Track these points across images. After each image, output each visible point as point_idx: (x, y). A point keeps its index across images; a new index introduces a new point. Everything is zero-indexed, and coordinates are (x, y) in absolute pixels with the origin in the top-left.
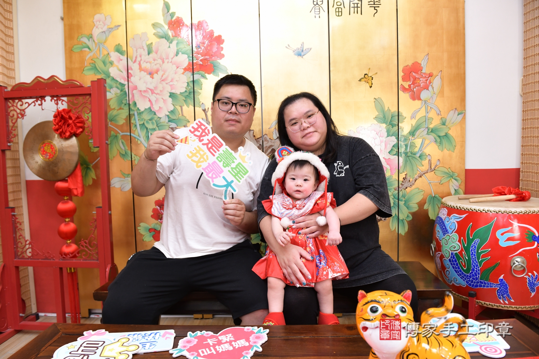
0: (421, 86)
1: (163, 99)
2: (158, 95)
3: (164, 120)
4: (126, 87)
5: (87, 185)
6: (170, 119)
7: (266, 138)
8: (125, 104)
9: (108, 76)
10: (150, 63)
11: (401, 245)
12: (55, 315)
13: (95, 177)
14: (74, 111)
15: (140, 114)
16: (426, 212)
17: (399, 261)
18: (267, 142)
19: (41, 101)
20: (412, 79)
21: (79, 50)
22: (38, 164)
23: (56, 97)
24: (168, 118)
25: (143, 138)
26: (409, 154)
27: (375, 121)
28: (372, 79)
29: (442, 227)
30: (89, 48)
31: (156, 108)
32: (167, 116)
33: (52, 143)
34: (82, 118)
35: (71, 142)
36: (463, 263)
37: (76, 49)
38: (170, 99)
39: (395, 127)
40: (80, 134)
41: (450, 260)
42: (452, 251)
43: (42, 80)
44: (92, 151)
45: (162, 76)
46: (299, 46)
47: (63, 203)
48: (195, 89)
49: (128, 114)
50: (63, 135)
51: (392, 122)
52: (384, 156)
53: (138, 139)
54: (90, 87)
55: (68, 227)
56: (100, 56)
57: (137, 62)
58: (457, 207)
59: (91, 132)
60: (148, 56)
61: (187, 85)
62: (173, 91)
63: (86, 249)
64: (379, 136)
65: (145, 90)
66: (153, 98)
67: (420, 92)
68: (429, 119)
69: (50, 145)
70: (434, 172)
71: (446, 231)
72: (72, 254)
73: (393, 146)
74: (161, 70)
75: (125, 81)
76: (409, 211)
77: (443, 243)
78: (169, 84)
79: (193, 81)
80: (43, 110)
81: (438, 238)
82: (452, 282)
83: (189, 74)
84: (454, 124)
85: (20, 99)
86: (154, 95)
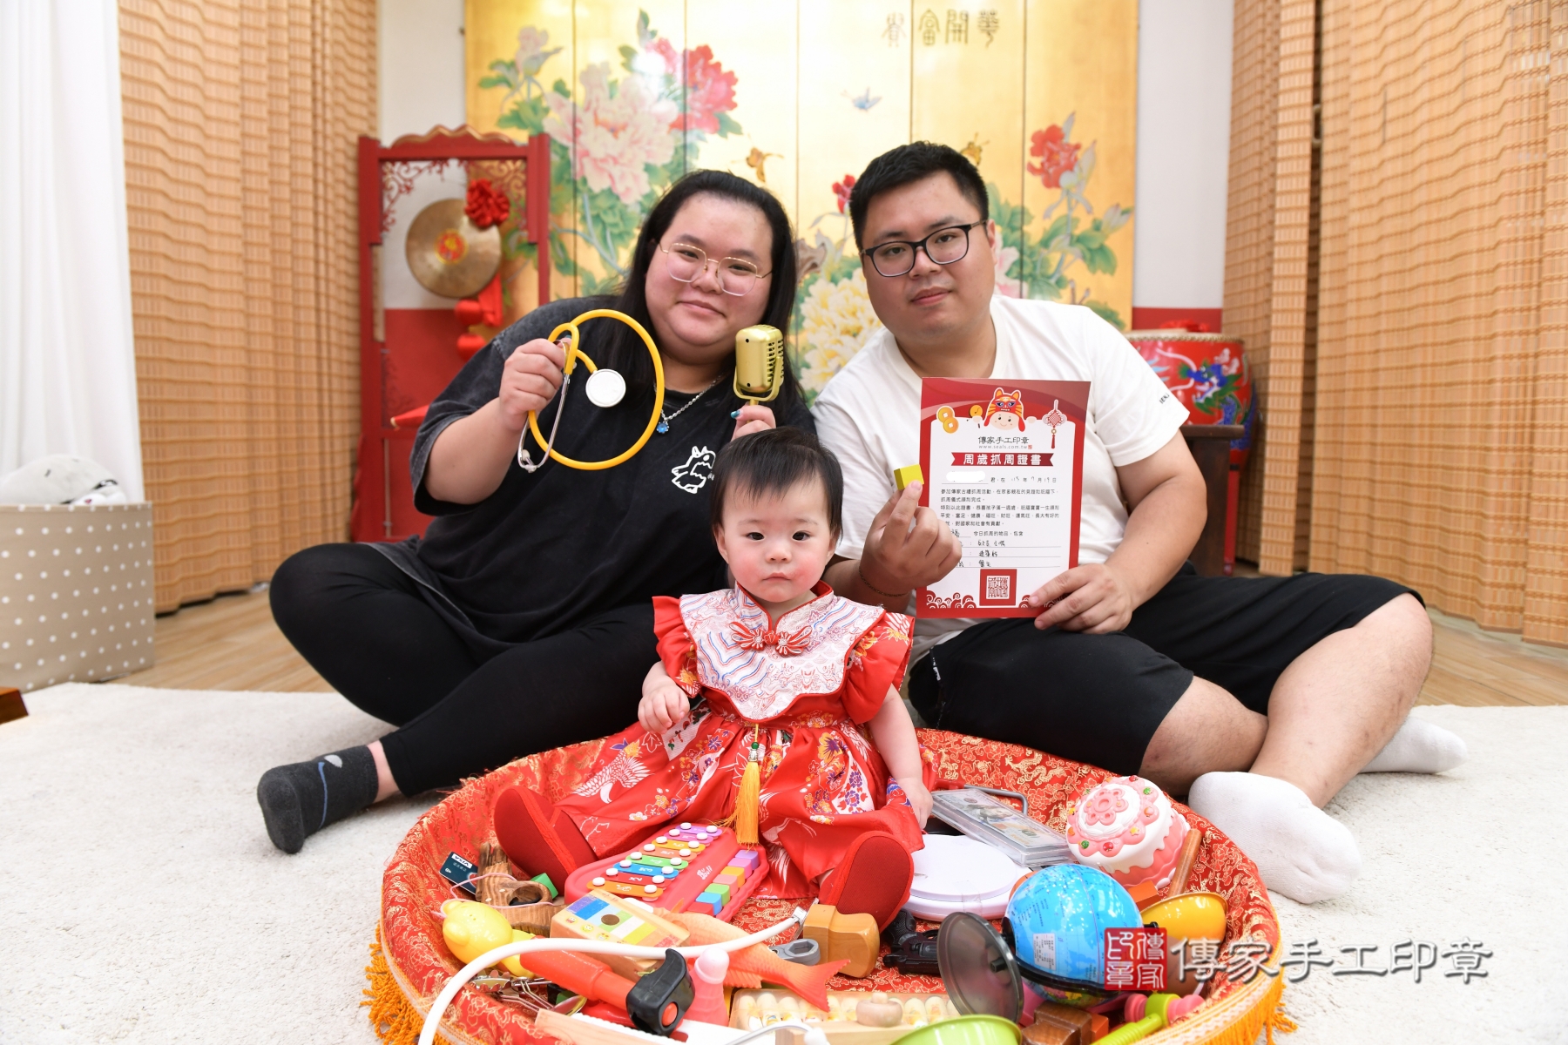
0: (1061, 165)
1: (632, 173)
2: (624, 167)
3: (635, 209)
4: (571, 152)
6: (643, 208)
8: (568, 181)
10: (613, 112)
15: (593, 197)
19: (441, 166)
20: (1046, 153)
22: (432, 270)
23: (467, 160)
25: (597, 238)
26: (1039, 278)
28: (981, 151)
30: (509, 84)
31: (620, 188)
33: (458, 233)
35: (490, 234)
38: (644, 176)
39: (1016, 232)
40: (505, 223)
43: (445, 132)
45: (633, 135)
46: (862, 93)
47: (468, 337)
48: (688, 158)
50: (478, 221)
51: (1013, 224)
53: (588, 241)
54: (526, 145)
56: (529, 98)
57: (592, 111)
60: (609, 100)
61: (675, 152)
62: (651, 161)
65: (603, 158)
66: (616, 171)
67: (1058, 174)
68: (1073, 219)
69: (455, 237)
73: (1013, 264)
74: (630, 126)
75: (569, 142)
78: (643, 149)
79: (684, 145)
80: (445, 180)
83: (680, 134)
84: (1114, 229)
85: (405, 161)
86: (618, 167)
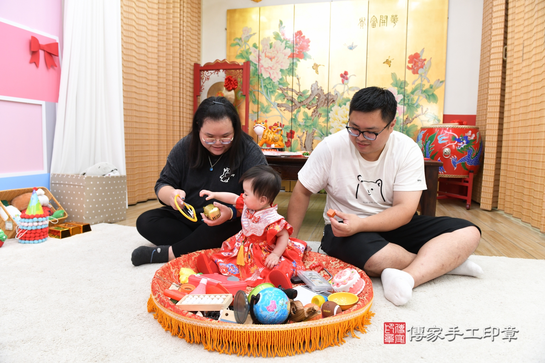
0: (419, 66)
1: (276, 72)
2: (274, 70)
3: (277, 83)
4: (258, 66)
7: (330, 94)
8: (257, 75)
9: (249, 60)
10: (271, 53)
15: (264, 80)
19: (218, 72)
20: (414, 62)
21: (234, 46)
23: (225, 70)
24: (279, 83)
25: (265, 93)
26: (410, 105)
27: (392, 86)
28: (391, 62)
30: (239, 45)
31: (272, 77)
33: (222, 91)
34: (237, 81)
35: (232, 93)
38: (280, 73)
39: (403, 89)
40: (235, 89)
43: (219, 61)
45: (277, 60)
46: (351, 44)
48: (294, 67)
49: (258, 80)
50: (228, 89)
51: (402, 86)
53: (262, 94)
54: (243, 65)
56: (245, 49)
57: (264, 53)
60: (270, 49)
61: (290, 65)
62: (282, 68)
65: (267, 67)
66: (271, 72)
67: (418, 69)
68: (423, 85)
71: (418, 140)
73: (401, 100)
74: (276, 57)
75: (257, 63)
78: (280, 64)
79: (293, 63)
80: (219, 76)
83: (291, 59)
84: (437, 88)
85: (207, 70)
86: (272, 70)
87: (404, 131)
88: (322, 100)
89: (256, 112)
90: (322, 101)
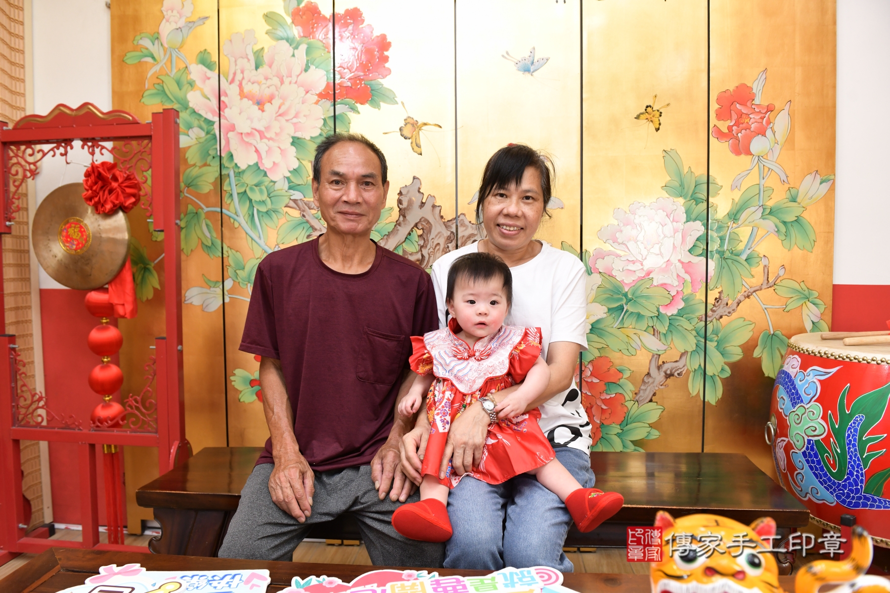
0: (752, 129)
1: (279, 148)
2: (271, 141)
3: (282, 186)
4: (216, 126)
5: (144, 299)
6: (291, 184)
7: (462, 220)
8: (214, 157)
9: (186, 107)
10: (259, 83)
11: (709, 423)
12: (80, 528)
13: (158, 287)
14: (121, 166)
15: (239, 174)
16: (758, 363)
17: (705, 451)
18: (465, 228)
19: (65, 148)
20: (734, 116)
21: (136, 62)
22: (57, 259)
23: (92, 141)
24: (289, 183)
25: (244, 217)
26: (728, 254)
27: (664, 192)
28: (660, 116)
29: (791, 390)
30: (153, 58)
31: (267, 164)
32: (286, 179)
33: (82, 222)
34: (136, 180)
35: (116, 221)
36: (831, 459)
37: (131, 59)
38: (293, 149)
39: (701, 203)
40: (132, 208)
41: (804, 453)
42: (808, 436)
43: (68, 111)
44: (154, 239)
45: (280, 108)
46: (527, 54)
47: (99, 329)
49: (218, 174)
50: (100, 207)
51: (697, 194)
52: (680, 258)
53: (234, 220)
54: (150, 123)
55: (106, 372)
56: (171, 70)
57: (237, 83)
58: (819, 353)
59: (151, 203)
60: (255, 71)
61: (324, 124)
62: (298, 134)
63: (136, 412)
64: (671, 220)
65: (249, 132)
66: (262, 146)
67: (749, 140)
68: (765, 189)
69: (79, 226)
70: (773, 288)
71: (799, 397)
72: (112, 420)
73: (698, 240)
74: (277, 98)
75: (213, 116)
76: (726, 360)
77: (791, 420)
78: (291, 121)
79: (335, 116)
80: (67, 163)
81: (780, 410)
82: (808, 495)
83: (328, 104)
84: (812, 199)
85: (29, 144)
86: (265, 140)
87: (711, 341)
88: (436, 242)
89: (217, 282)
90: (438, 244)
